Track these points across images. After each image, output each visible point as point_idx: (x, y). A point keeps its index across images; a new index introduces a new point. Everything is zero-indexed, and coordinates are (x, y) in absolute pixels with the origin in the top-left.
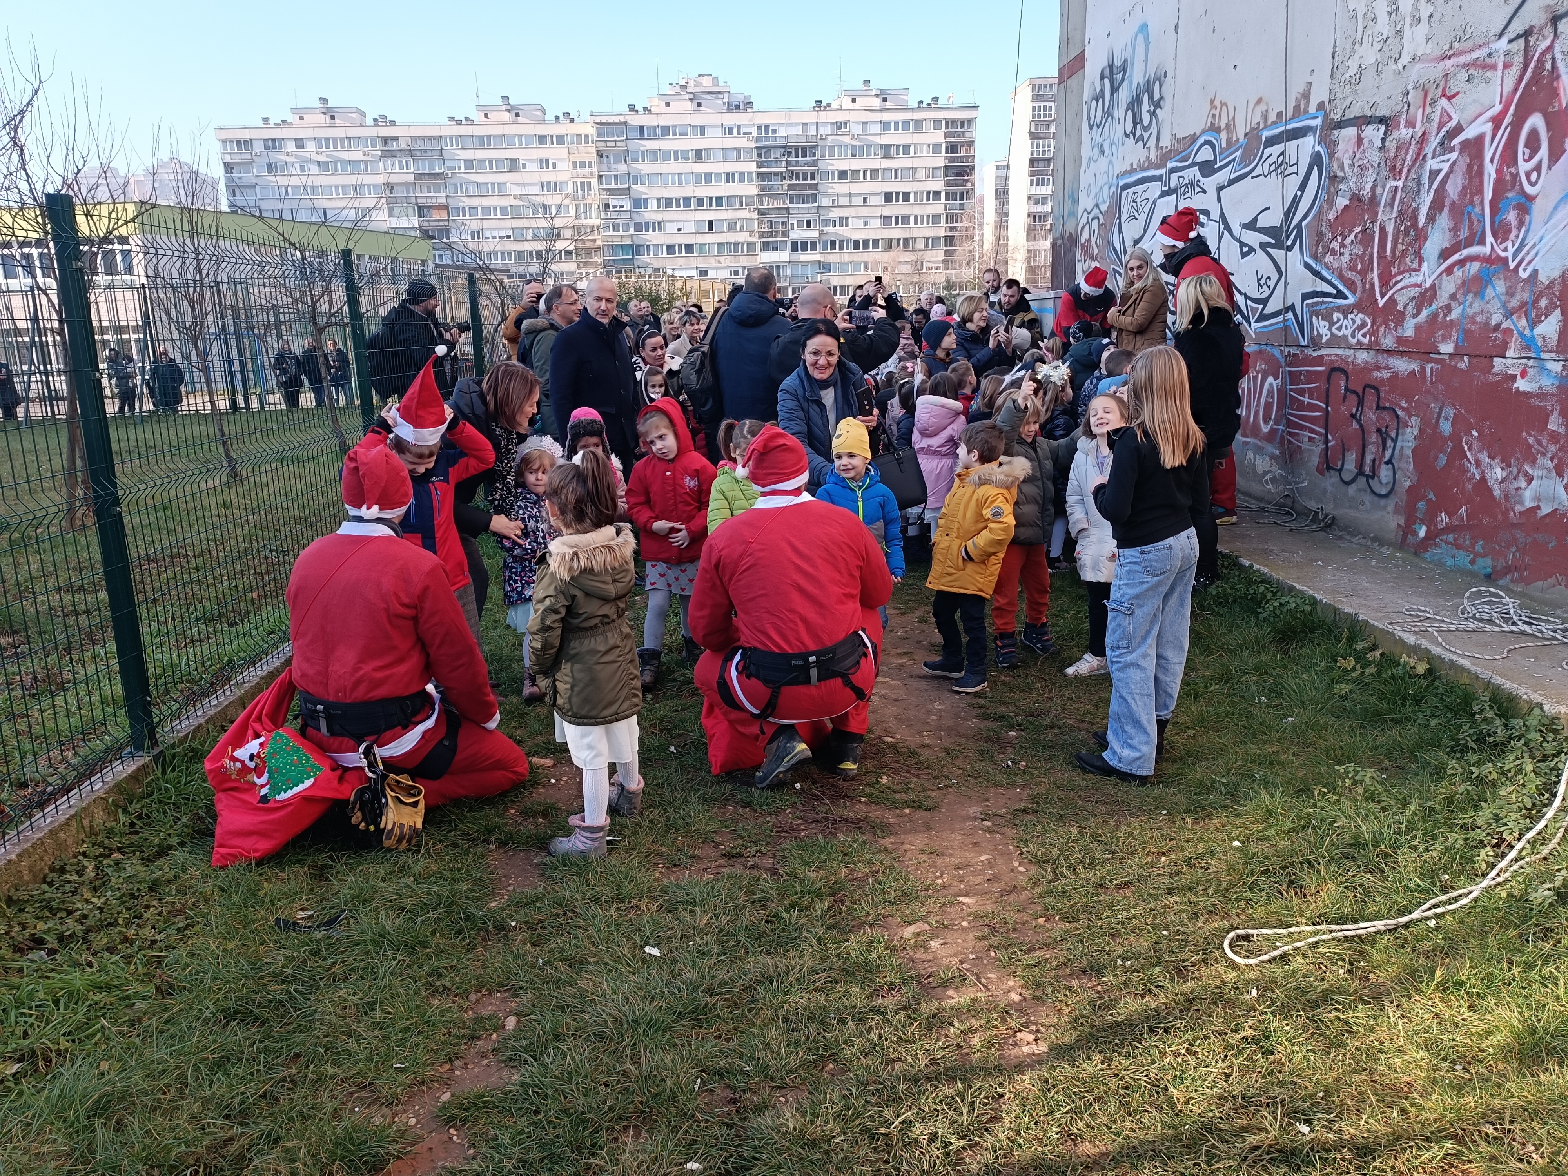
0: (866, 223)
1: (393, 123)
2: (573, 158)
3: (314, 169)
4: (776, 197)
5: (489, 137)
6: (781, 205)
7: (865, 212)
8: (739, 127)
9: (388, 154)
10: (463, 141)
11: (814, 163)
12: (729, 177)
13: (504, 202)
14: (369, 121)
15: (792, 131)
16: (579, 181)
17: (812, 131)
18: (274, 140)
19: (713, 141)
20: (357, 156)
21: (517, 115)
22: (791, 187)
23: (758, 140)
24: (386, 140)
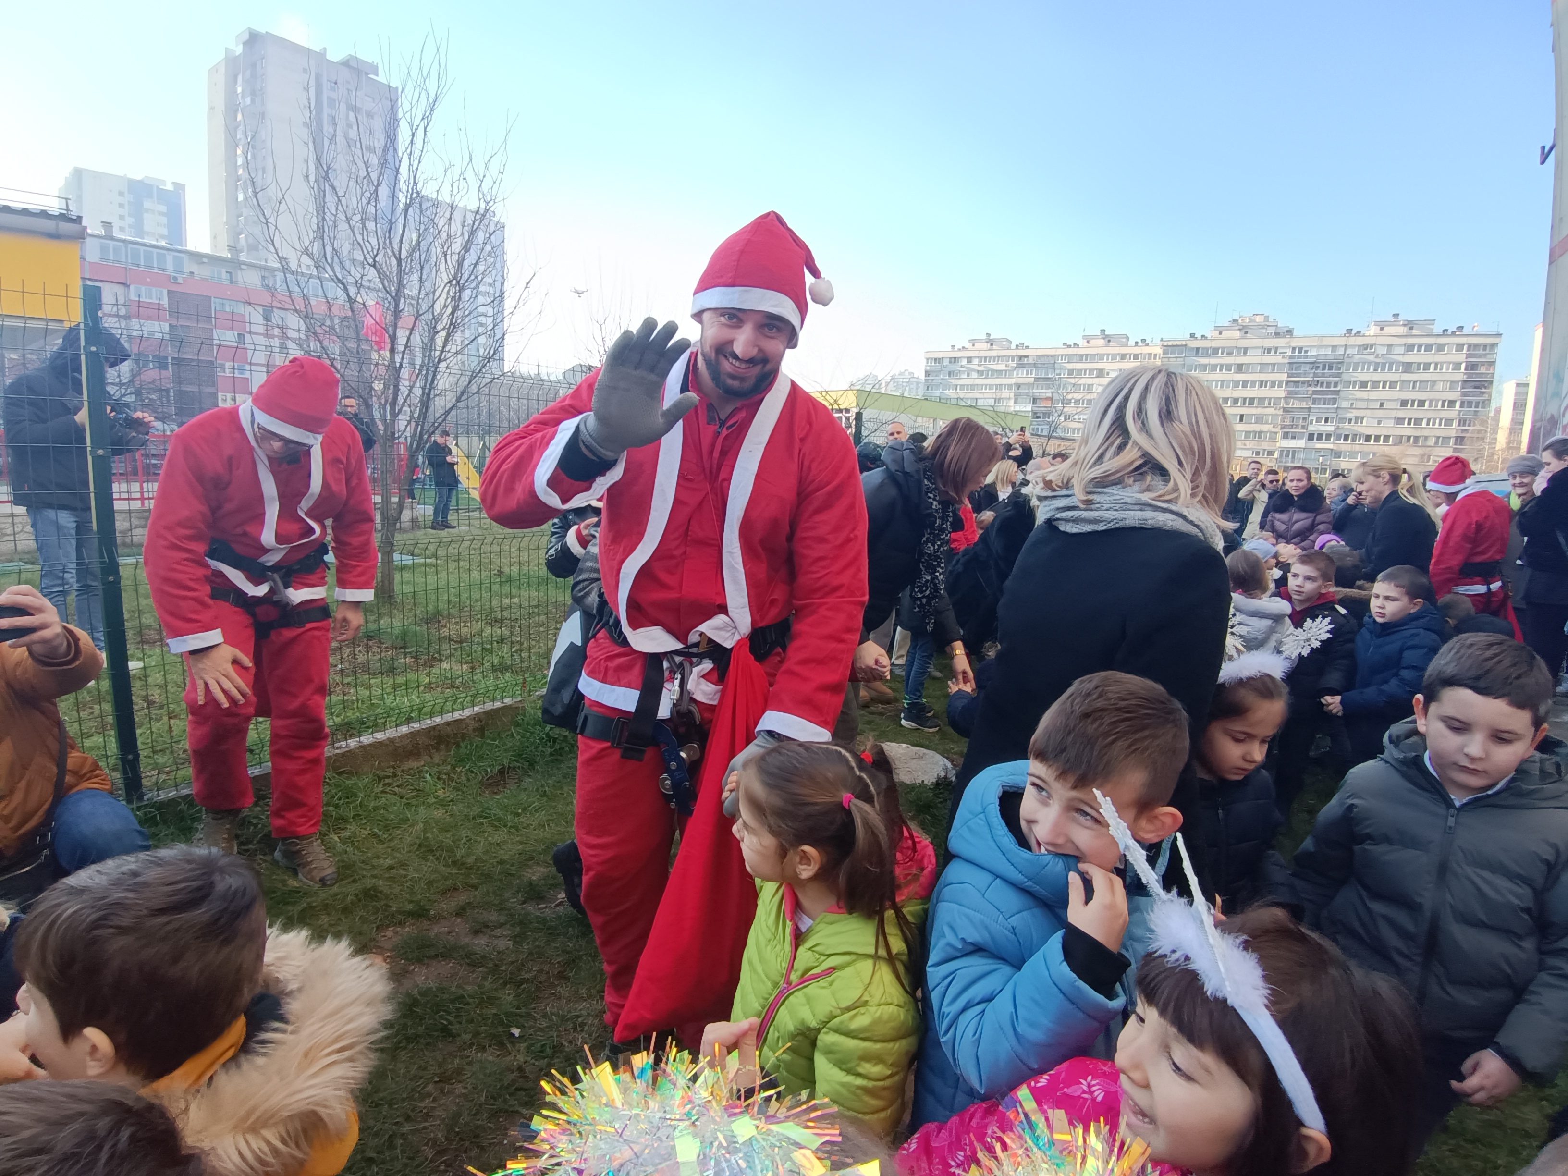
0: (1379, 423)
1: (1027, 347)
4: (1301, 399)
5: (1087, 355)
6: (1304, 405)
7: (1380, 413)
8: (1276, 348)
11: (1338, 375)
12: (1262, 384)
14: (1013, 346)
15: (1322, 352)
17: (1341, 351)
18: (955, 358)
19: (1254, 358)
20: (1002, 367)
21: (1109, 341)
22: (1315, 392)
23: (1291, 357)
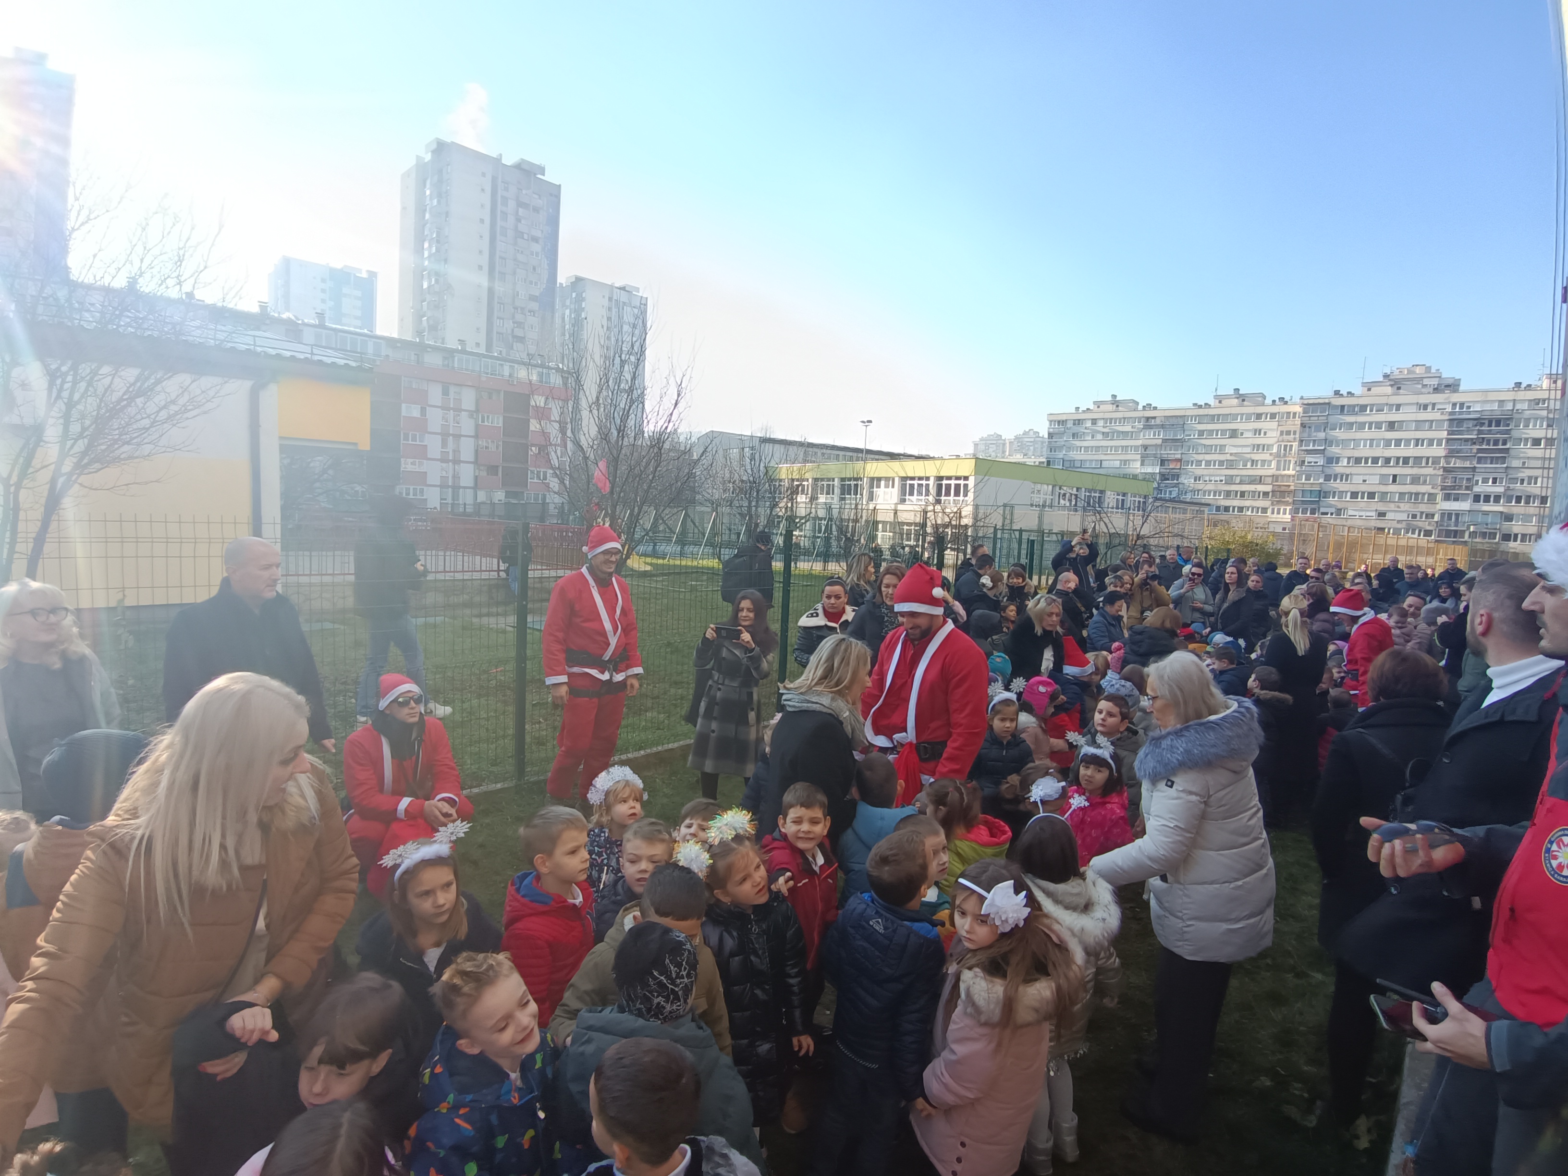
1: (1155, 408)
2: (1280, 428)
3: (1100, 437)
4: (1465, 458)
5: (1219, 415)
9: (1147, 427)
10: (1201, 419)
11: (1508, 432)
12: (1418, 442)
13: (1222, 457)
14: (1140, 407)
15: (1488, 407)
16: (1283, 444)
17: (1509, 406)
18: (1079, 420)
19: (1407, 415)
20: (1128, 428)
21: (1243, 400)
22: (1480, 451)
23: (1451, 413)
24: (1148, 419)
